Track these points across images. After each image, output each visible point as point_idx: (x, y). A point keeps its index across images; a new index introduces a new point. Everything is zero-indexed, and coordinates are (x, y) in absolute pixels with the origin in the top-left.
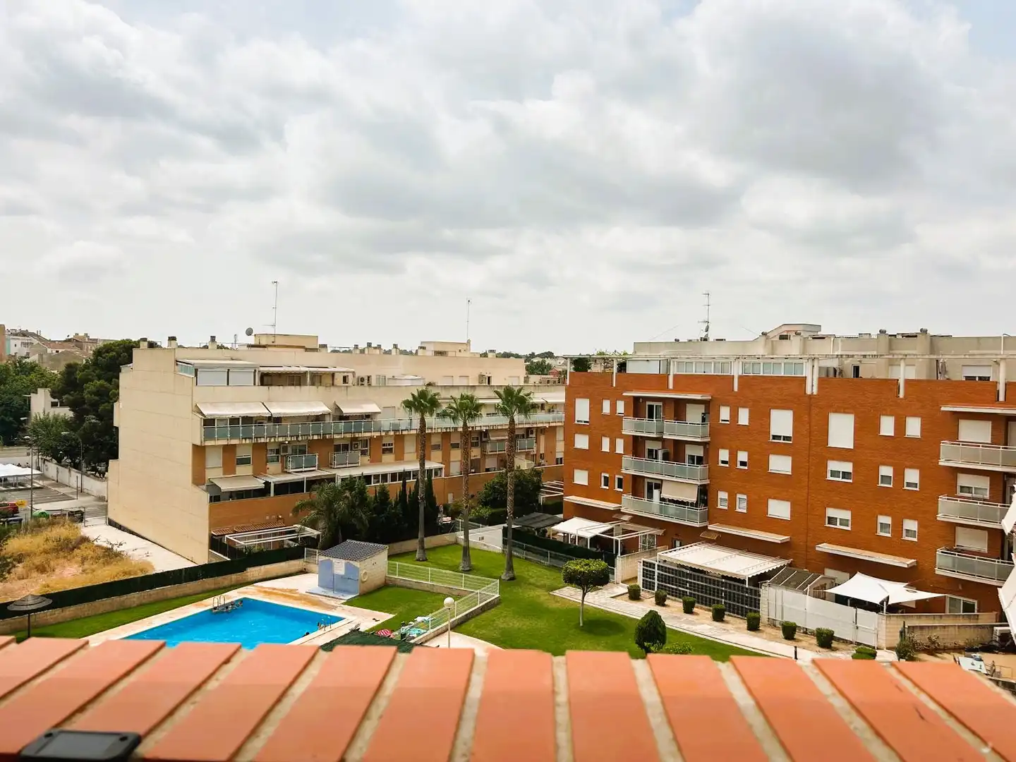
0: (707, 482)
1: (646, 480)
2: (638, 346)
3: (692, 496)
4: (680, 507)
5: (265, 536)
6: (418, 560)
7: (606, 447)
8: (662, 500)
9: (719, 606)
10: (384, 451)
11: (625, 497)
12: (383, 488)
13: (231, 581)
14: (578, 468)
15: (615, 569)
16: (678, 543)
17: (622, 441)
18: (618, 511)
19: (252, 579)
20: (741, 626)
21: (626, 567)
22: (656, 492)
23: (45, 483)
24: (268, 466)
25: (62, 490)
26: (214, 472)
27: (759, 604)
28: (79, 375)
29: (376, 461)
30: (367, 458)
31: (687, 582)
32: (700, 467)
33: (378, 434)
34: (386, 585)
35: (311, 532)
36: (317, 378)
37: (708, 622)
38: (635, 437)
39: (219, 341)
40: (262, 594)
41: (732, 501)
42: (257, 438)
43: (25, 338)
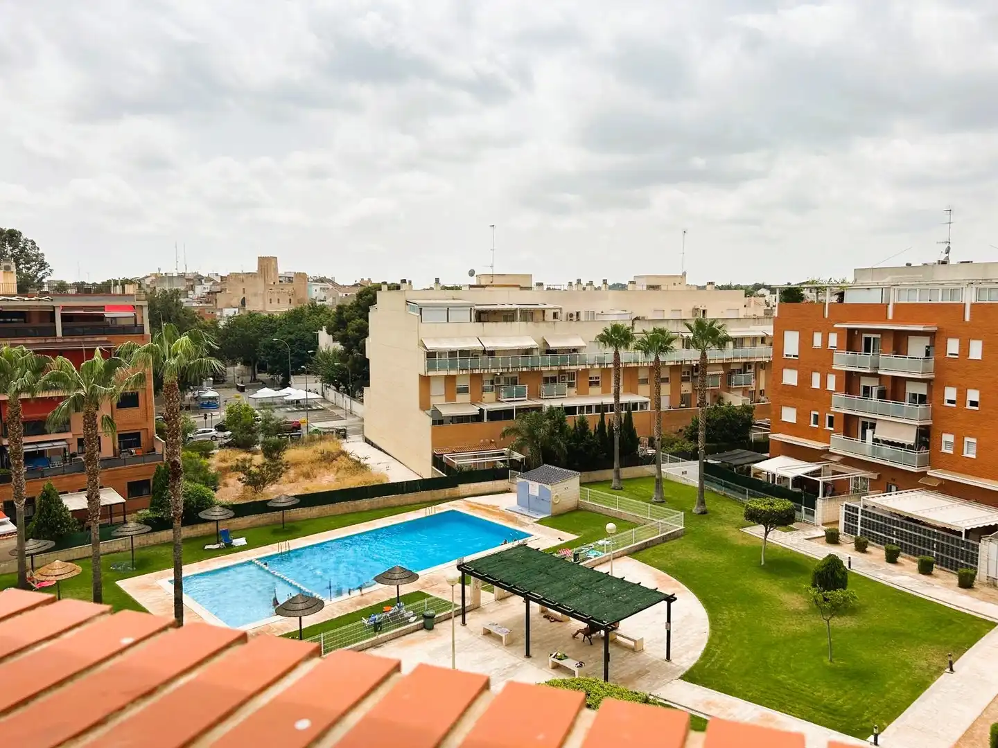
0: (929, 423)
1: (861, 420)
2: (859, 272)
3: (910, 438)
4: (896, 450)
5: (480, 456)
6: (614, 489)
7: (816, 384)
8: (875, 440)
9: (927, 558)
10: (591, 384)
11: (834, 436)
12: (583, 419)
13: (445, 495)
14: (786, 405)
15: (815, 511)
16: (894, 488)
17: (834, 376)
18: (826, 451)
19: (463, 494)
20: (953, 581)
21: (827, 510)
22: (869, 432)
23: (326, 405)
24: (483, 396)
25: (337, 412)
26: (438, 399)
27: (977, 559)
28: (345, 315)
29: (583, 393)
30: (573, 391)
31: (894, 529)
32: (921, 406)
33: (584, 367)
34: (577, 509)
35: (517, 456)
36: (528, 315)
37: (912, 574)
38: (849, 374)
39: (443, 282)
40: (468, 508)
41: (959, 445)
42: (472, 369)
43: (323, 284)
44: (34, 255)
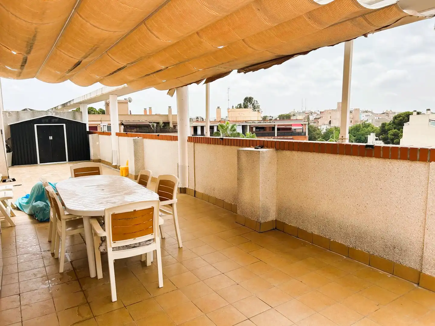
43: (367, 113)
44: (257, 106)
